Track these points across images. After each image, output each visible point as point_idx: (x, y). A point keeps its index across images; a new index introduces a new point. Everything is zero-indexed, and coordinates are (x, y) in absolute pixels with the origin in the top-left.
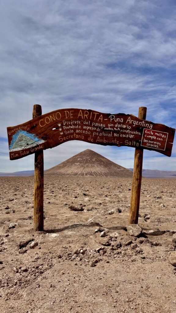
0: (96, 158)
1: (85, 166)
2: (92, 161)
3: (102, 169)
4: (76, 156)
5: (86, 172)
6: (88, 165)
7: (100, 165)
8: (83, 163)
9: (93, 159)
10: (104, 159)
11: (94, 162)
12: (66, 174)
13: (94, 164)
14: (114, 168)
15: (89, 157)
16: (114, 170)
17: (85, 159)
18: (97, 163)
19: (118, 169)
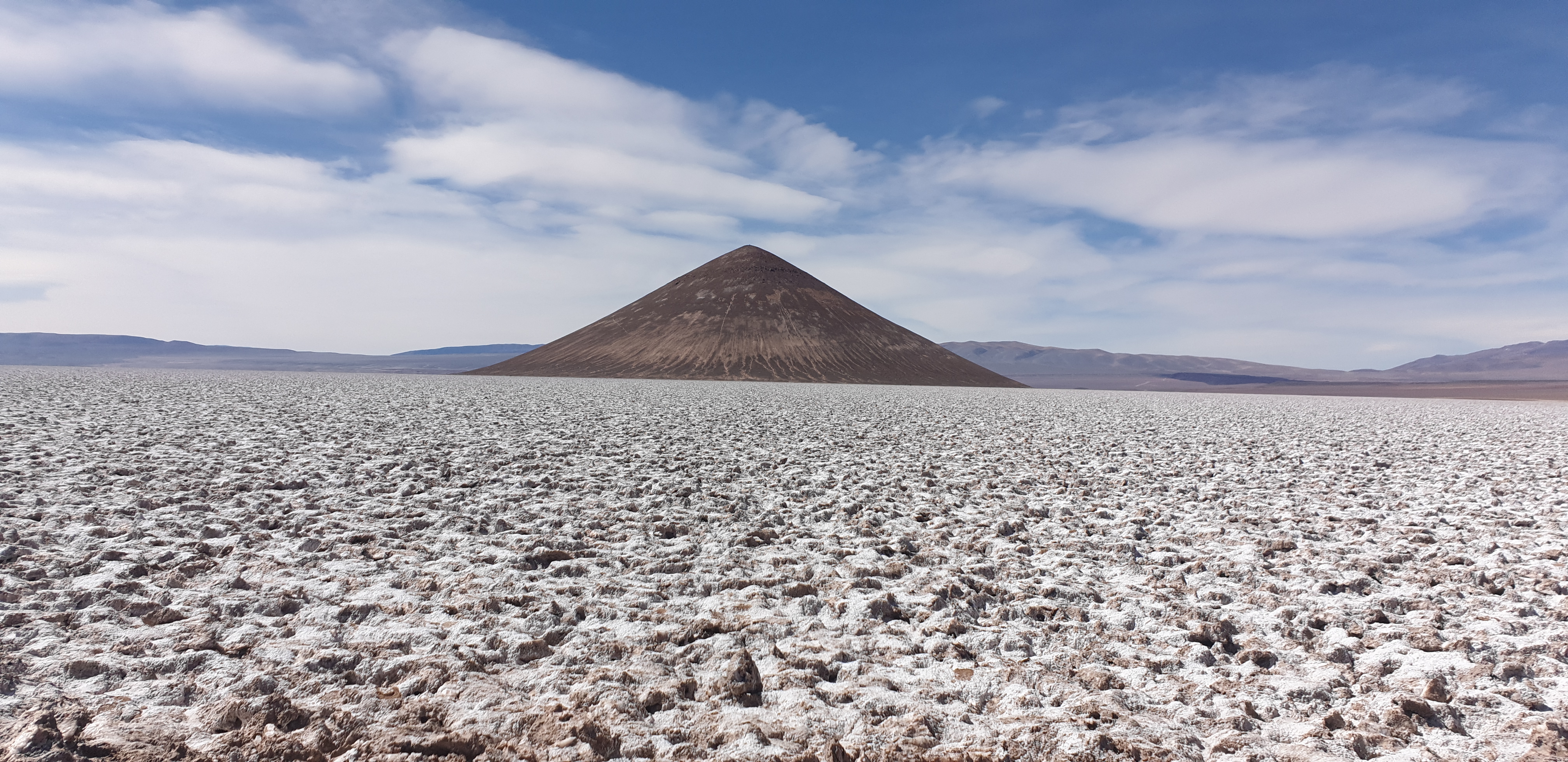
0: (784, 290)
1: (732, 331)
2: (766, 304)
3: (815, 343)
4: (687, 278)
5: (734, 359)
6: (743, 322)
7: (805, 325)
8: (722, 313)
9: (774, 293)
10: (827, 296)
11: (776, 309)
12: (634, 364)
13: (776, 318)
14: (874, 338)
15: (751, 286)
16: (871, 351)
17: (731, 295)
18: (790, 316)
19: (893, 345)
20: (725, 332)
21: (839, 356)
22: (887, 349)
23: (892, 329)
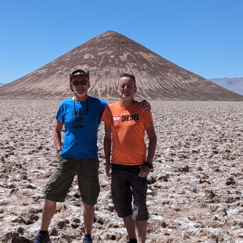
0: (128, 53)
1: (102, 74)
2: (119, 61)
3: (145, 80)
4: (79, 48)
5: (104, 89)
6: (108, 70)
7: (140, 71)
8: (97, 66)
9: (123, 55)
10: (151, 56)
11: (124, 63)
12: (53, 92)
13: (124, 67)
14: (175, 77)
15: (112, 51)
16: (173, 84)
17: (102, 56)
18: (132, 67)
19: (184, 80)
20: (99, 75)
21: (157, 87)
22: (181, 83)
23: (184, 72)
